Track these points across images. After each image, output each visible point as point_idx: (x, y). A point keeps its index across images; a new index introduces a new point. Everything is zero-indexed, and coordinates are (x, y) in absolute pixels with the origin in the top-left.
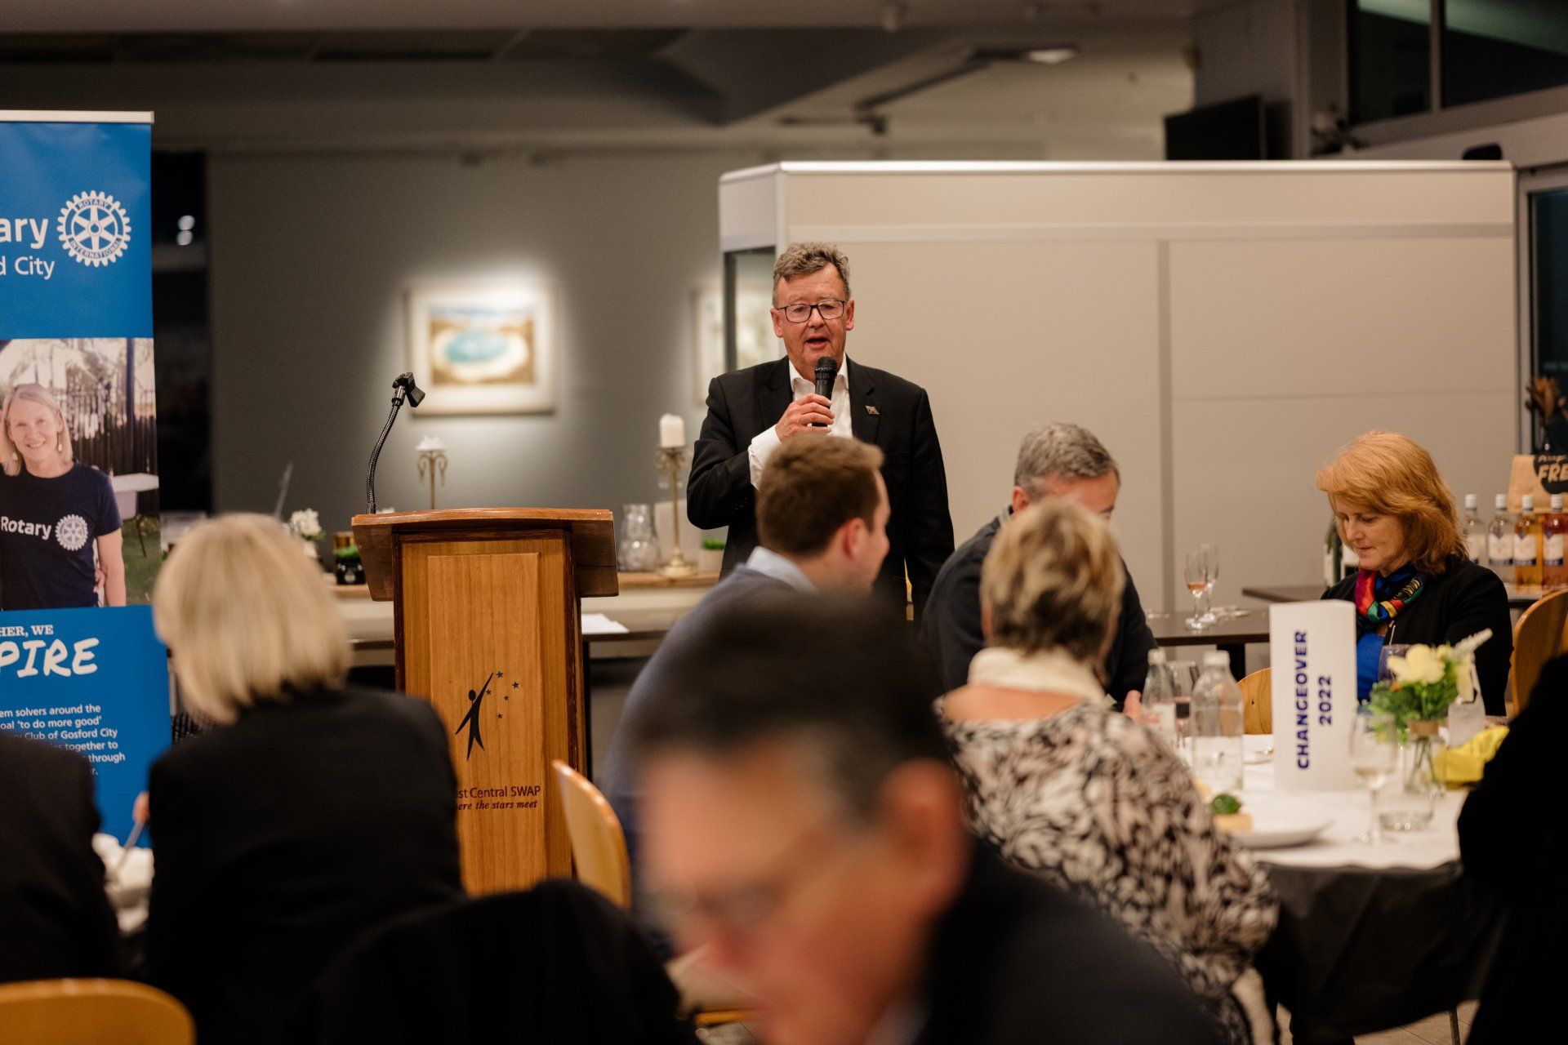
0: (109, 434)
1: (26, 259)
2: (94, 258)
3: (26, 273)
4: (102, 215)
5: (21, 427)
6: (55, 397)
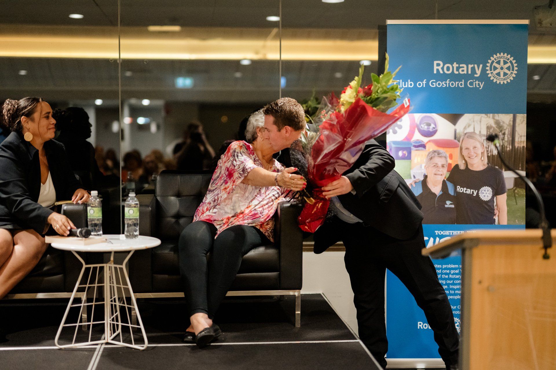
0: (503, 154)
1: (472, 81)
2: (501, 81)
3: (472, 87)
4: (505, 63)
5: (467, 150)
6: (481, 138)
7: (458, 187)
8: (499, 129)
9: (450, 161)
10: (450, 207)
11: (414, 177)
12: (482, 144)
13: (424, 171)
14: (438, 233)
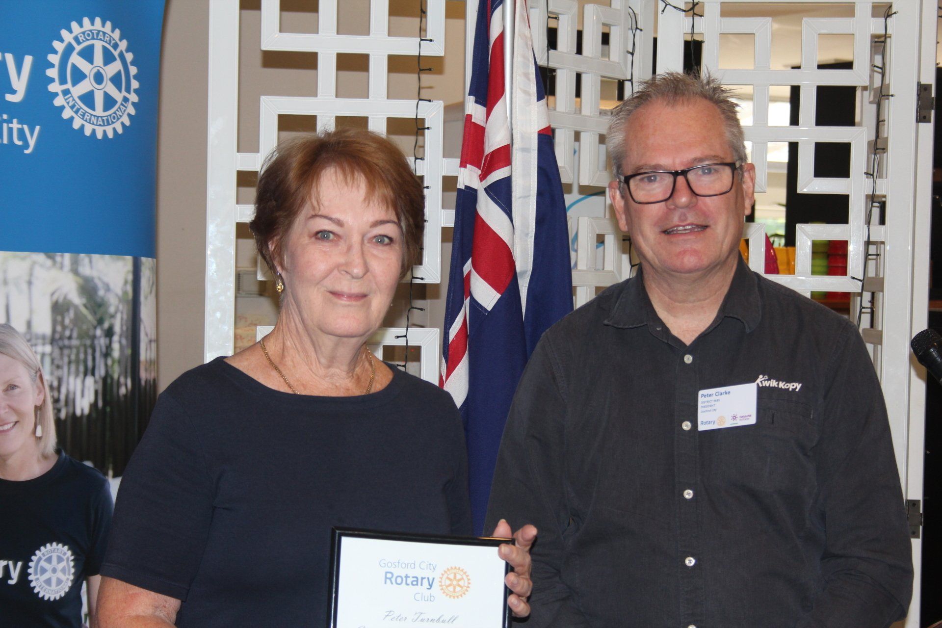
2: (96, 124)
4: (108, 58)
6: (34, 349)
8: (94, 313)
12: (36, 373)
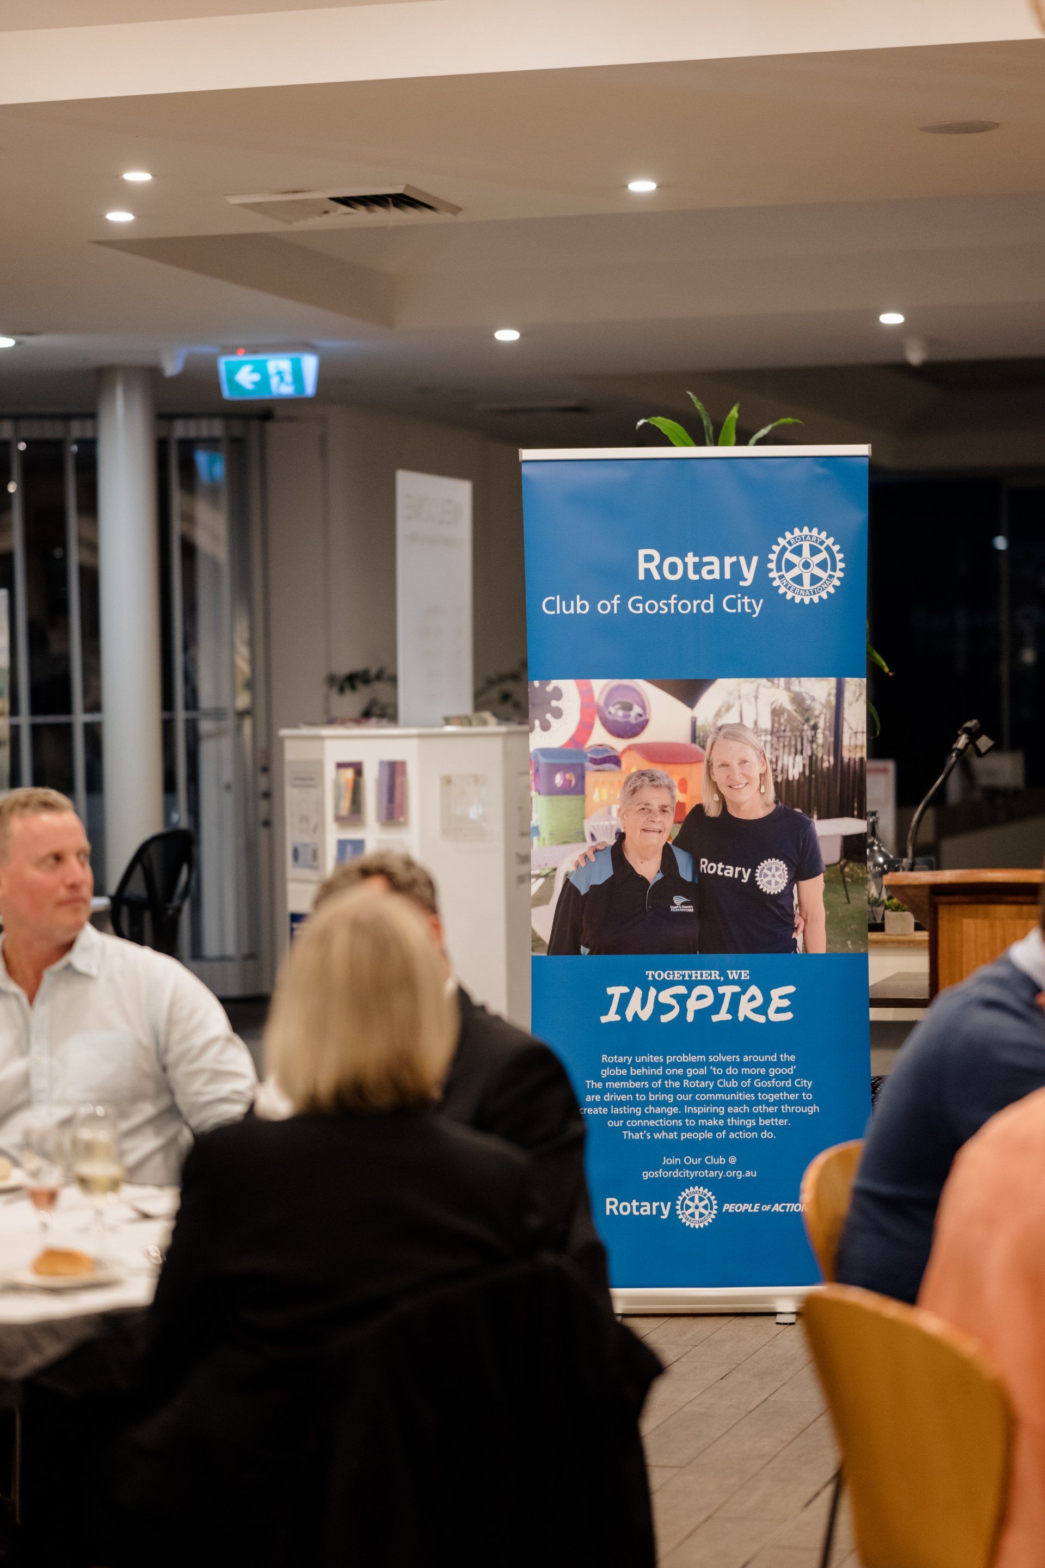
0: (813, 776)
1: (734, 597)
2: (804, 595)
3: (734, 611)
4: (815, 551)
5: (724, 768)
7: (702, 860)
8: (803, 714)
9: (680, 797)
10: (682, 910)
11: (593, 836)
13: (616, 823)
14: (653, 976)
